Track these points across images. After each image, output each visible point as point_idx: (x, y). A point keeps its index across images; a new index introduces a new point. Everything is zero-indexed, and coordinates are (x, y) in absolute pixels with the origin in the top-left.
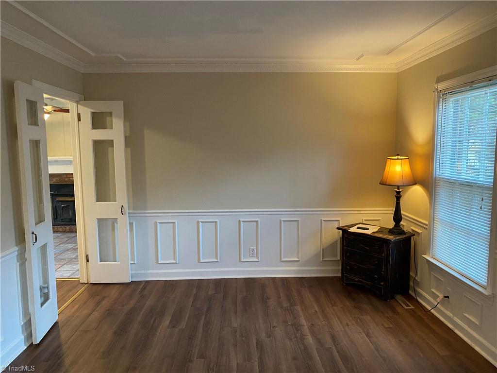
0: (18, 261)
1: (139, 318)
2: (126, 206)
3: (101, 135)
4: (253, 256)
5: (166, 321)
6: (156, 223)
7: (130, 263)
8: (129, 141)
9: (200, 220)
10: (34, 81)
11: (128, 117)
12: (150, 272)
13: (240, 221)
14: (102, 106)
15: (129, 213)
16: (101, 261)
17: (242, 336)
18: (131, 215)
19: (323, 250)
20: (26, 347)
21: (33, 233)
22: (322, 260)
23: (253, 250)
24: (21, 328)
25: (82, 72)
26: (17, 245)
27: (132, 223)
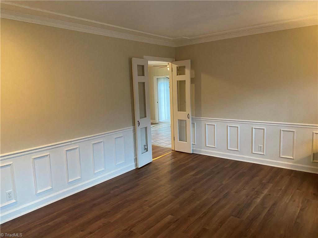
0: (133, 132)
1: (183, 169)
2: (190, 115)
3: (181, 78)
4: (260, 151)
5: (193, 173)
6: (205, 124)
7: (192, 143)
8: (193, 81)
9: (228, 125)
10: (144, 56)
11: (192, 67)
12: (202, 150)
13: (252, 128)
14: (182, 63)
15: (192, 118)
16: (179, 141)
17: (222, 188)
18: (192, 119)
19: (314, 154)
20: (135, 168)
21: (138, 121)
22: (312, 161)
23: (261, 147)
24: (134, 160)
25: (174, 47)
26: (133, 126)
27: (194, 123)
